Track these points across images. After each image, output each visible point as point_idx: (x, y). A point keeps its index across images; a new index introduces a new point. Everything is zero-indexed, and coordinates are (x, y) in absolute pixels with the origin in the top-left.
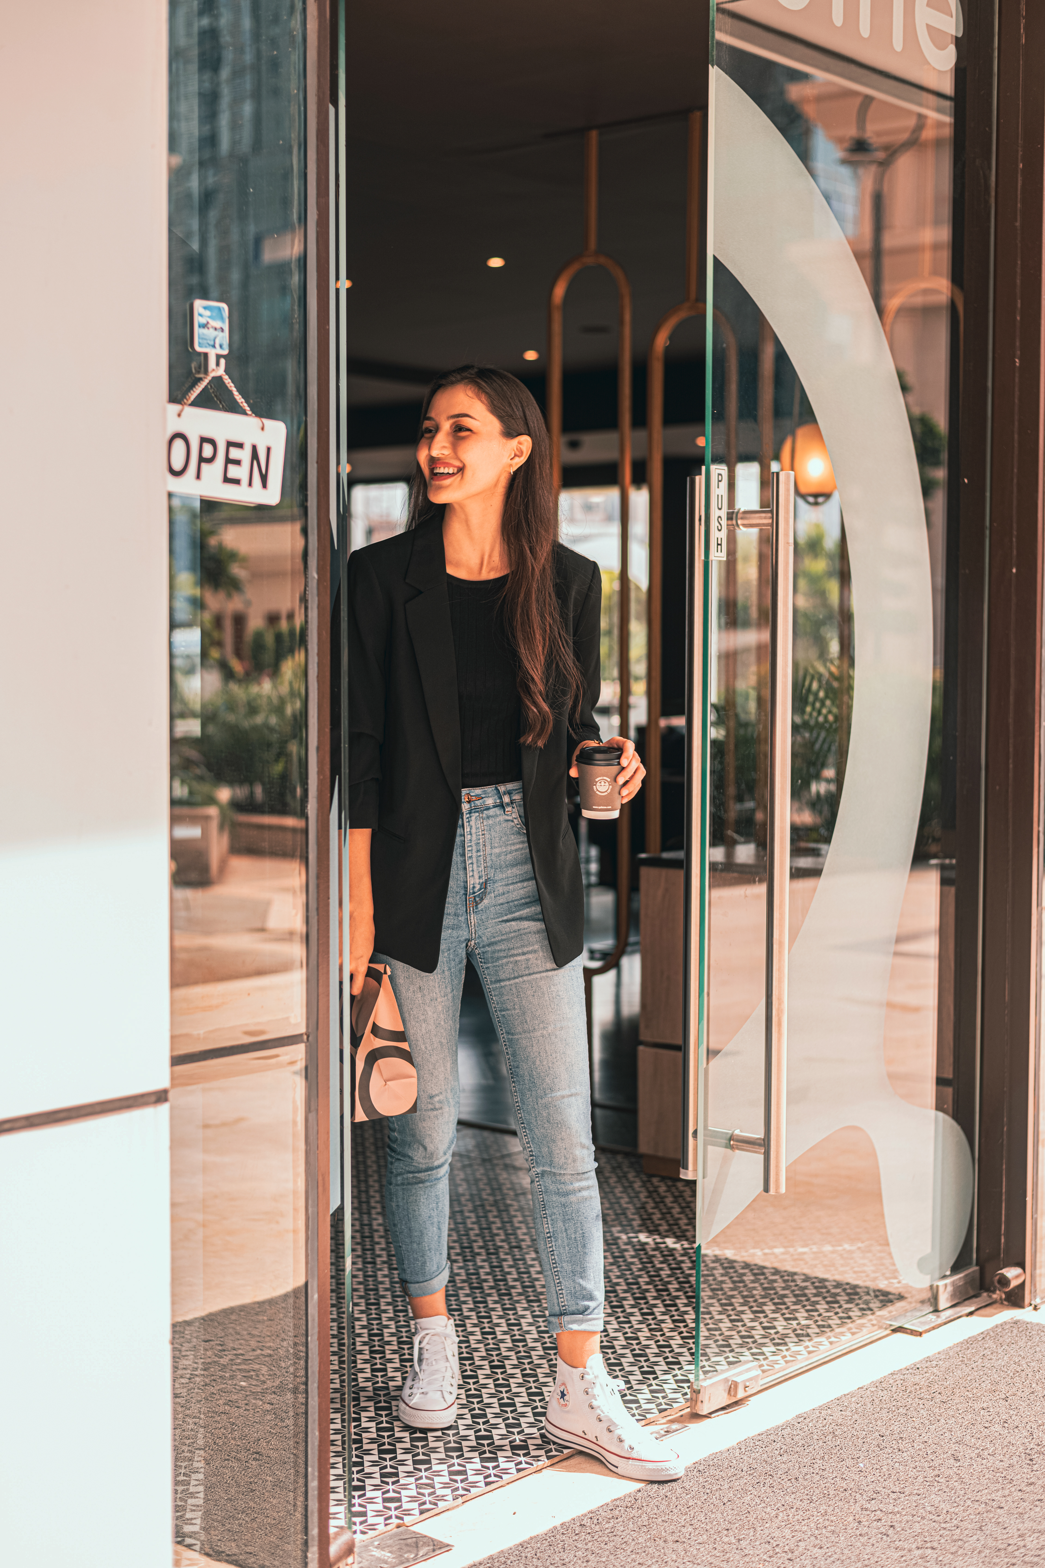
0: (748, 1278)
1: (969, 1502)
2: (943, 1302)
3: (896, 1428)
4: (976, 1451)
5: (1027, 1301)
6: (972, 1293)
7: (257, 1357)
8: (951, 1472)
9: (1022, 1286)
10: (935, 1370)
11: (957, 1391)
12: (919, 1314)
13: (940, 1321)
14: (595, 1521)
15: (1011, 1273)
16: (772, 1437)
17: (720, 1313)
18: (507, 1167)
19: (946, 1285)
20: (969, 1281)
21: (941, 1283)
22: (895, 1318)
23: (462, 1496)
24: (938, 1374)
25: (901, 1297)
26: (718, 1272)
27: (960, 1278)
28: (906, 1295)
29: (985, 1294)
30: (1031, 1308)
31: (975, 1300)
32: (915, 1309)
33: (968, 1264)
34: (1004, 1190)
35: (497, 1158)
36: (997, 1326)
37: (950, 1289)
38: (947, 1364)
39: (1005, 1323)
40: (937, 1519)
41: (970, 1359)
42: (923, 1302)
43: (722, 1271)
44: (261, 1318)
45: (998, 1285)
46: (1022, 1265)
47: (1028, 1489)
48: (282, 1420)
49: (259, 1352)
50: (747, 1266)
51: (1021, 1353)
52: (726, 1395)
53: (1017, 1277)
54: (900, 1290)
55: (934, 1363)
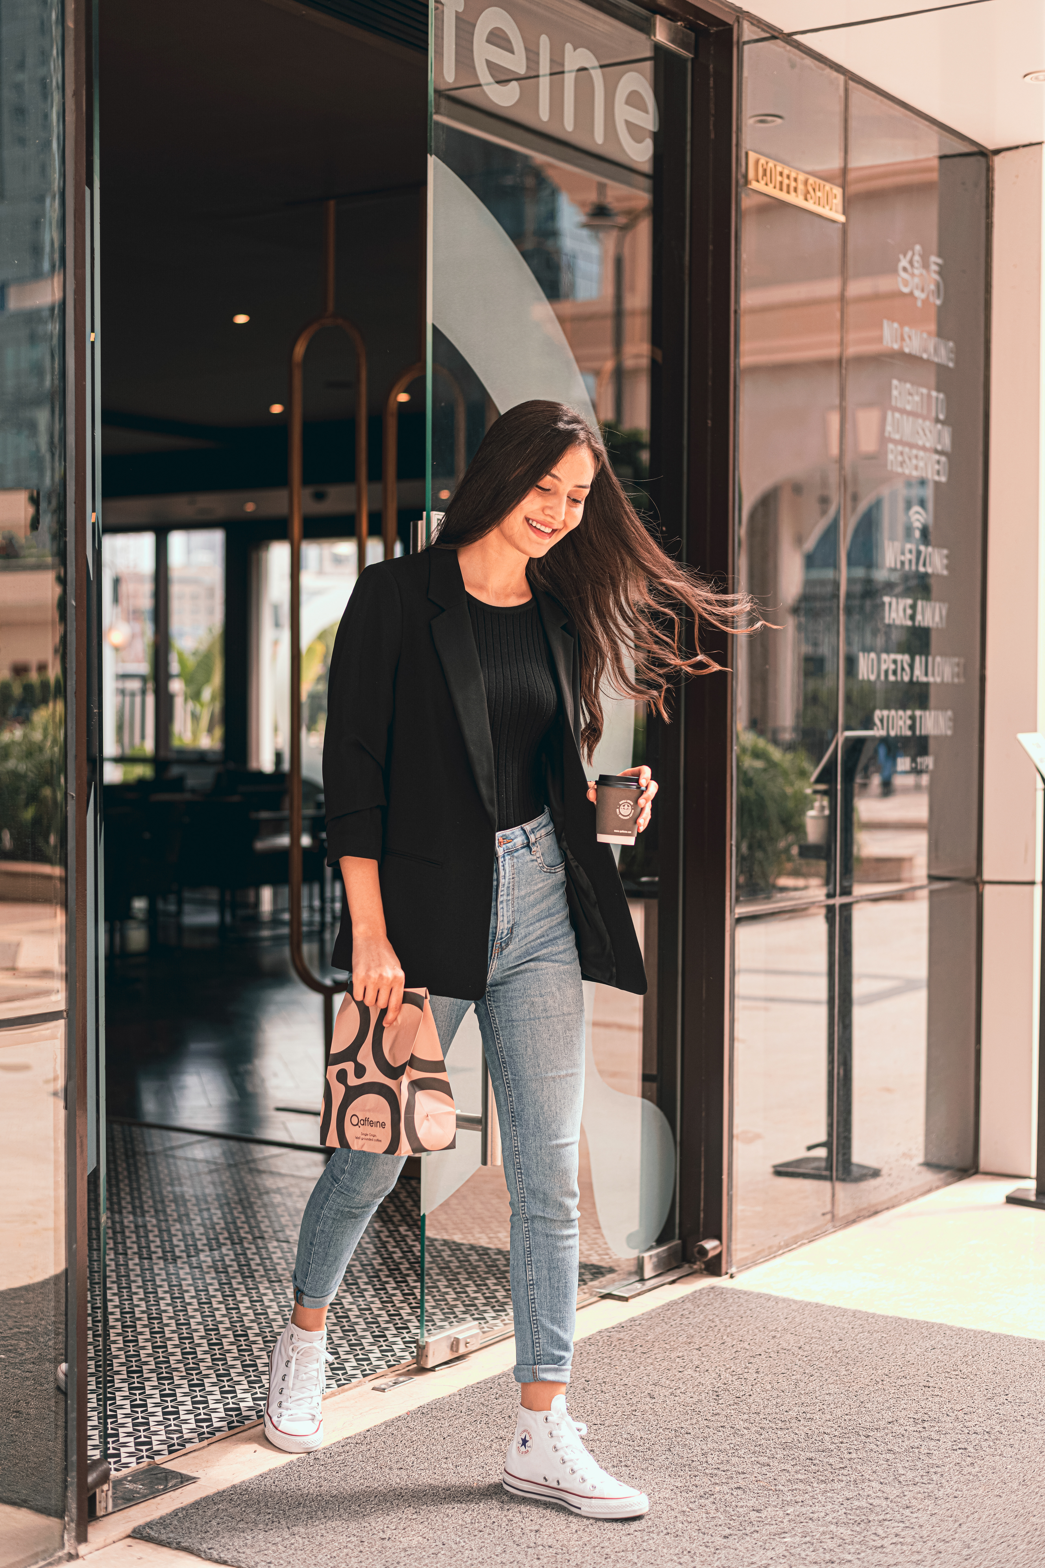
0: (474, 1258)
1: (661, 1430)
2: (648, 1272)
3: (601, 1375)
4: (670, 1391)
5: (724, 1270)
6: (675, 1265)
7: (15, 1334)
8: (647, 1407)
9: (719, 1256)
10: (638, 1328)
11: (656, 1344)
12: (626, 1282)
13: (645, 1288)
14: (328, 1455)
15: (710, 1245)
16: (489, 1385)
17: (447, 1287)
18: (251, 1171)
19: (651, 1257)
20: (671, 1254)
21: (646, 1255)
22: (604, 1287)
23: (207, 1438)
24: (641, 1330)
25: (611, 1270)
26: (446, 1254)
27: (664, 1251)
28: (617, 1268)
29: (687, 1266)
30: (728, 1276)
31: (677, 1270)
32: (624, 1279)
33: (672, 1238)
34: (703, 1170)
35: (242, 1163)
36: (695, 1292)
37: (655, 1259)
38: (649, 1323)
39: (703, 1289)
40: (631, 1443)
41: (670, 1318)
42: (630, 1274)
43: (449, 1253)
44: (17, 1302)
45: (697, 1256)
46: (719, 1238)
47: (713, 1419)
48: (41, 1385)
49: (16, 1330)
50: (472, 1247)
51: (716, 1312)
52: (448, 1350)
53: (715, 1248)
54: (611, 1264)
55: (638, 1322)
